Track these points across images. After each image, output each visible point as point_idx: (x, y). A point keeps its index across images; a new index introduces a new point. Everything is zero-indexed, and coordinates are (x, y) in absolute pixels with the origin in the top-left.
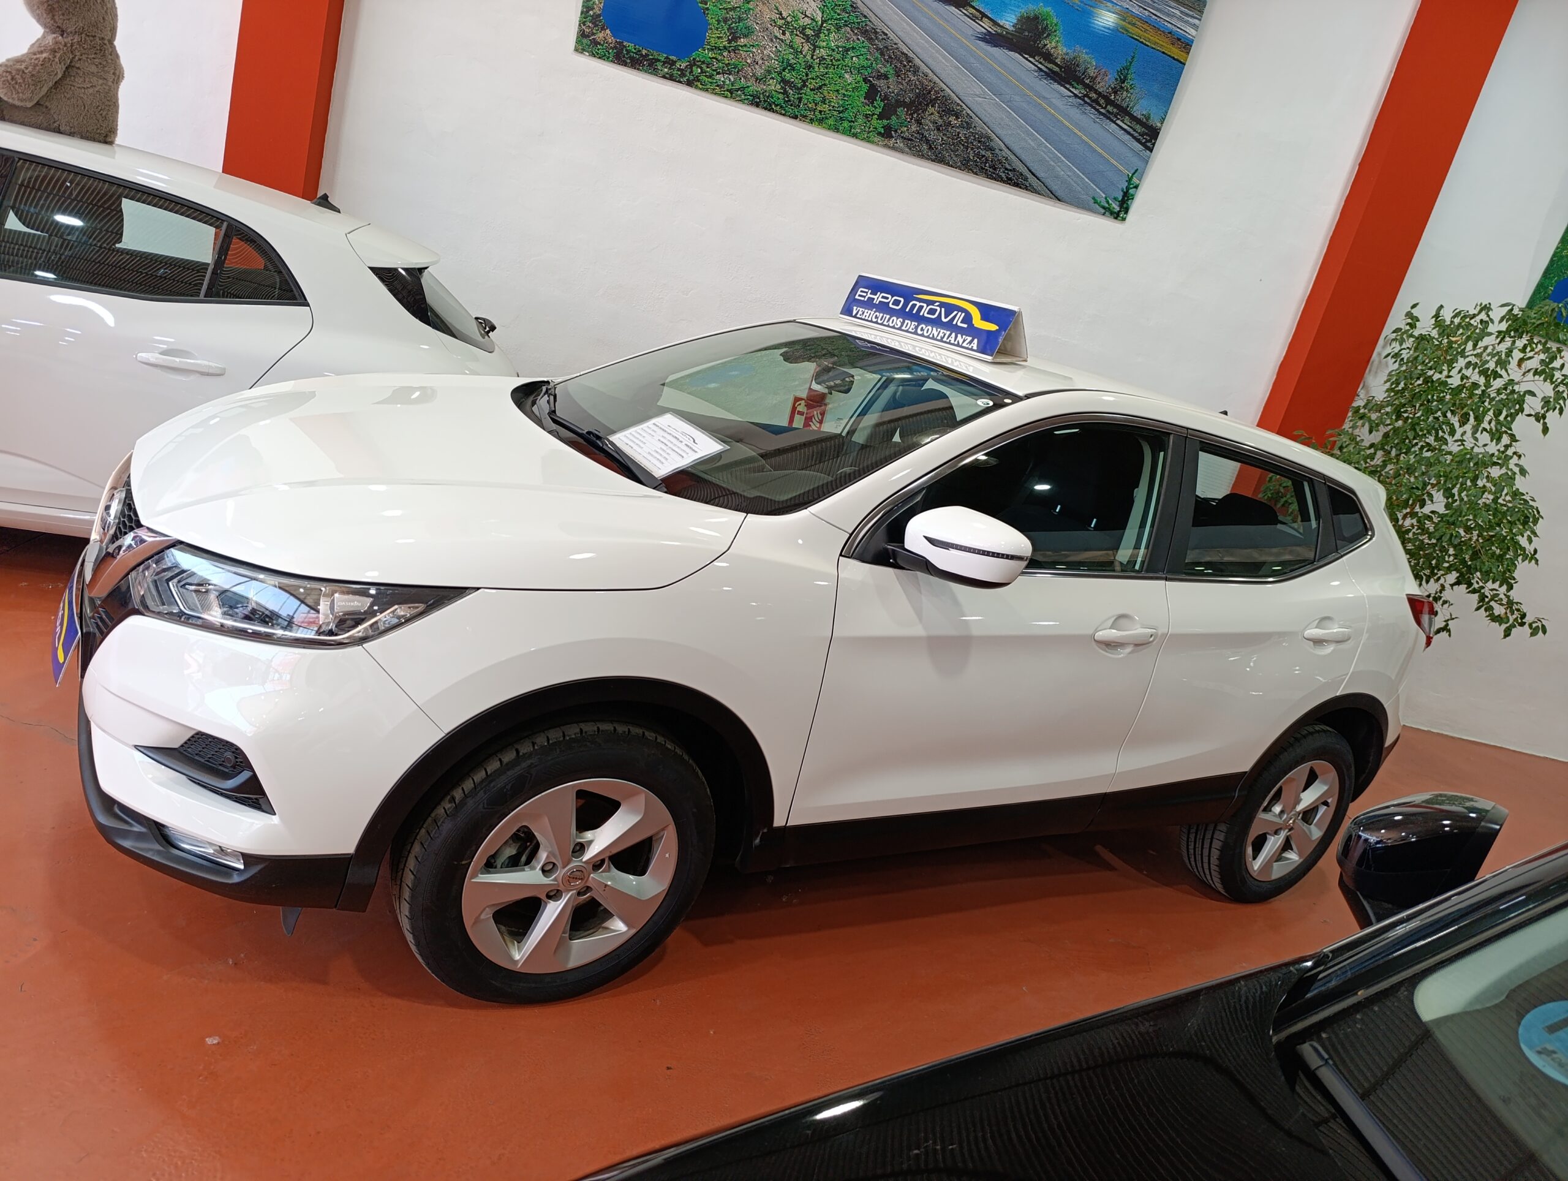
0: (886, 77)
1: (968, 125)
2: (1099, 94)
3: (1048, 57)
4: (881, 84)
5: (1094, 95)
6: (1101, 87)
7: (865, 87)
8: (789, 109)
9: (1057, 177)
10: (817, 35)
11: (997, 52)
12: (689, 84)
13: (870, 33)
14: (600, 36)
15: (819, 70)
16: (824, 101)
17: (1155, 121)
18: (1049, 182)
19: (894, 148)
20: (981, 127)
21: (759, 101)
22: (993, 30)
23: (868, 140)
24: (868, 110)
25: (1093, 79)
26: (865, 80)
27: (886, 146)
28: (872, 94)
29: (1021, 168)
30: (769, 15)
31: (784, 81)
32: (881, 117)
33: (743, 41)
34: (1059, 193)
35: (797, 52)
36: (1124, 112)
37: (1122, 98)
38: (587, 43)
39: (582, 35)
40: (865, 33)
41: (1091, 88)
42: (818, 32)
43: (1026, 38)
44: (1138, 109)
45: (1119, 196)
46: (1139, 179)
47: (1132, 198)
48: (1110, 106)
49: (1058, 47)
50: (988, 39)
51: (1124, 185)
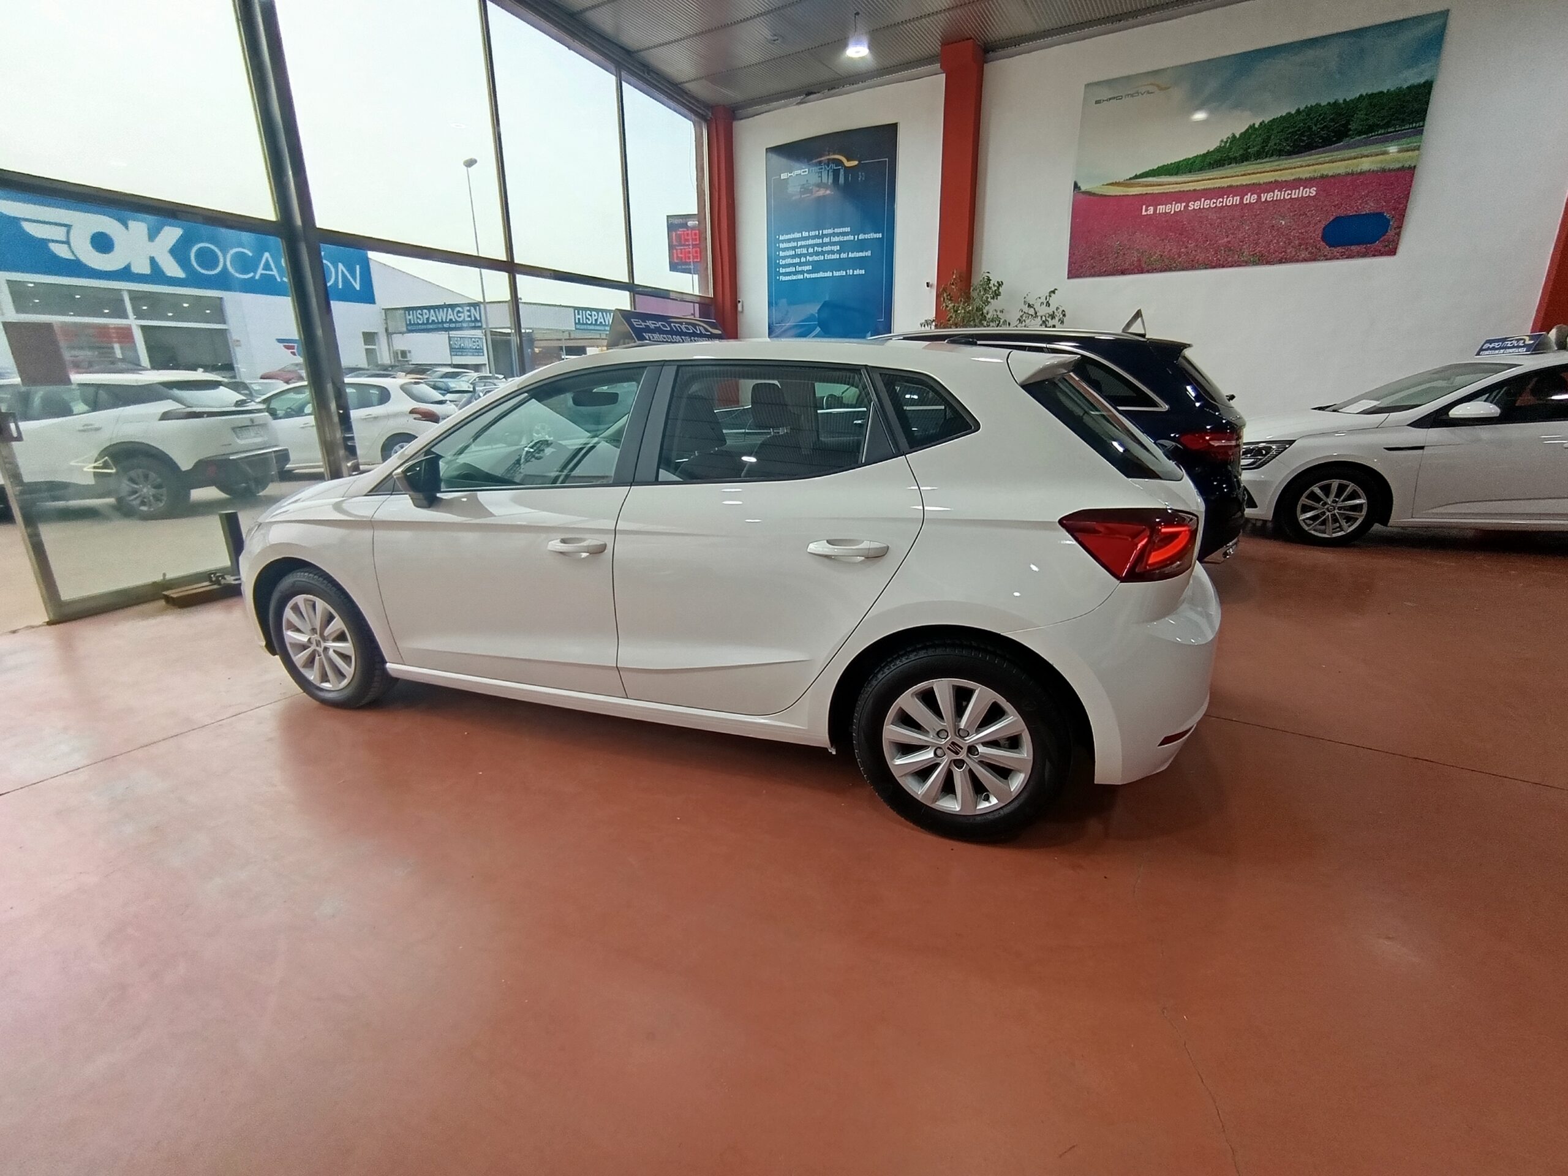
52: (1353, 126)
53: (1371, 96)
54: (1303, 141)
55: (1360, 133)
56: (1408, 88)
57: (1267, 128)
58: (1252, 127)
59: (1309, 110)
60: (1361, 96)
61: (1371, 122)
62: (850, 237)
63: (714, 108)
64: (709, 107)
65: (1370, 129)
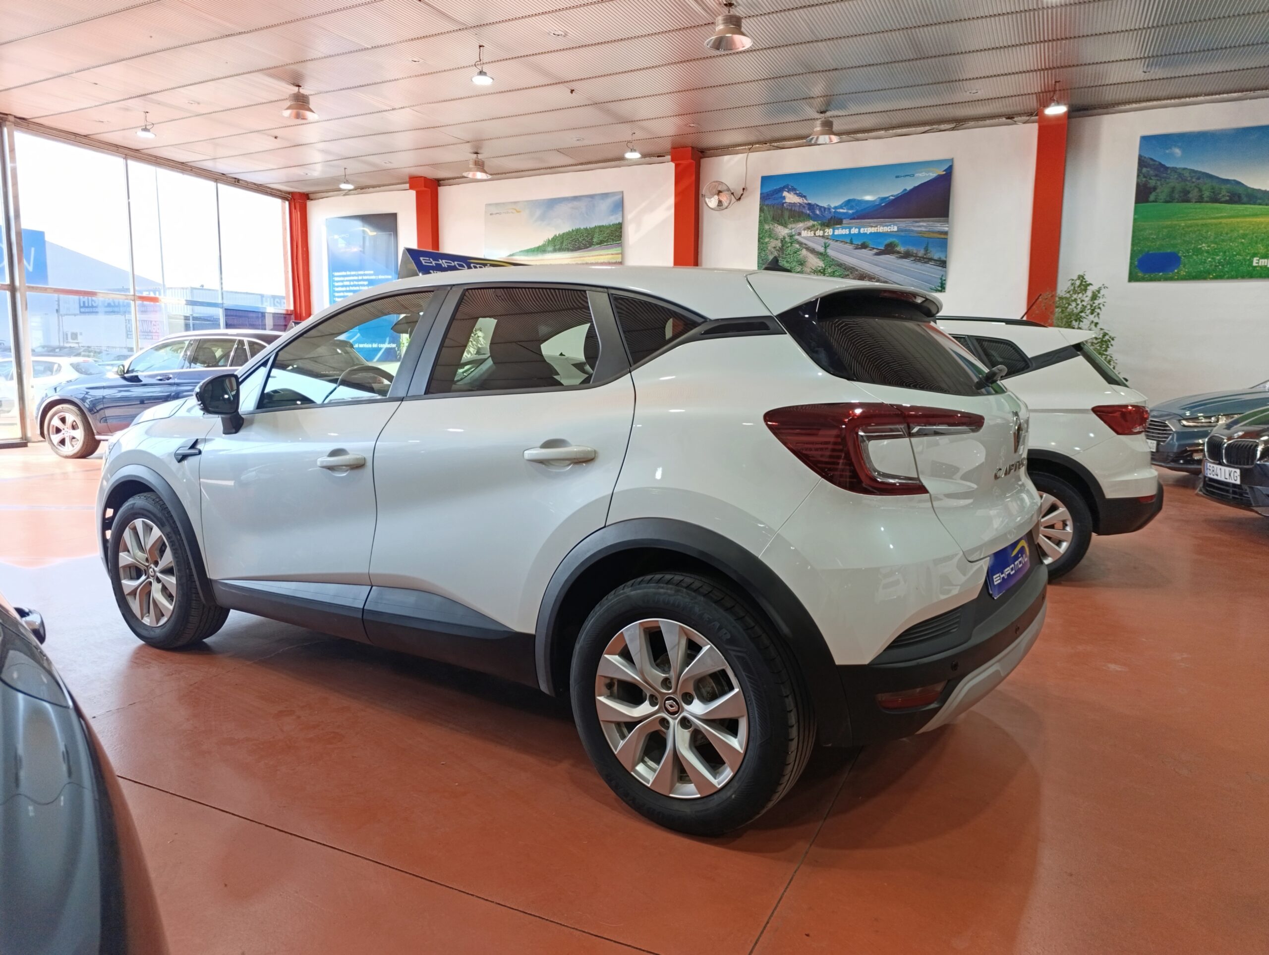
1: (879, 280)
2: (920, 257)
3: (898, 252)
6: (920, 255)
11: (881, 257)
13: (840, 265)
20: (883, 280)
22: (878, 251)
25: (916, 254)
30: (809, 270)
36: (931, 259)
37: (929, 256)
40: (838, 265)
41: (916, 256)
42: (824, 270)
43: (889, 249)
44: (936, 257)
45: (940, 285)
46: (946, 277)
47: (945, 284)
48: (926, 260)
49: (901, 248)
50: (877, 254)
51: (940, 281)
52: (595, 240)
53: (600, 227)
54: (576, 245)
55: (598, 244)
56: (613, 225)
57: (562, 236)
58: (555, 236)
59: (577, 230)
60: (596, 226)
61: (601, 239)
62: (373, 277)
63: (292, 194)
64: (289, 193)
65: (600, 243)
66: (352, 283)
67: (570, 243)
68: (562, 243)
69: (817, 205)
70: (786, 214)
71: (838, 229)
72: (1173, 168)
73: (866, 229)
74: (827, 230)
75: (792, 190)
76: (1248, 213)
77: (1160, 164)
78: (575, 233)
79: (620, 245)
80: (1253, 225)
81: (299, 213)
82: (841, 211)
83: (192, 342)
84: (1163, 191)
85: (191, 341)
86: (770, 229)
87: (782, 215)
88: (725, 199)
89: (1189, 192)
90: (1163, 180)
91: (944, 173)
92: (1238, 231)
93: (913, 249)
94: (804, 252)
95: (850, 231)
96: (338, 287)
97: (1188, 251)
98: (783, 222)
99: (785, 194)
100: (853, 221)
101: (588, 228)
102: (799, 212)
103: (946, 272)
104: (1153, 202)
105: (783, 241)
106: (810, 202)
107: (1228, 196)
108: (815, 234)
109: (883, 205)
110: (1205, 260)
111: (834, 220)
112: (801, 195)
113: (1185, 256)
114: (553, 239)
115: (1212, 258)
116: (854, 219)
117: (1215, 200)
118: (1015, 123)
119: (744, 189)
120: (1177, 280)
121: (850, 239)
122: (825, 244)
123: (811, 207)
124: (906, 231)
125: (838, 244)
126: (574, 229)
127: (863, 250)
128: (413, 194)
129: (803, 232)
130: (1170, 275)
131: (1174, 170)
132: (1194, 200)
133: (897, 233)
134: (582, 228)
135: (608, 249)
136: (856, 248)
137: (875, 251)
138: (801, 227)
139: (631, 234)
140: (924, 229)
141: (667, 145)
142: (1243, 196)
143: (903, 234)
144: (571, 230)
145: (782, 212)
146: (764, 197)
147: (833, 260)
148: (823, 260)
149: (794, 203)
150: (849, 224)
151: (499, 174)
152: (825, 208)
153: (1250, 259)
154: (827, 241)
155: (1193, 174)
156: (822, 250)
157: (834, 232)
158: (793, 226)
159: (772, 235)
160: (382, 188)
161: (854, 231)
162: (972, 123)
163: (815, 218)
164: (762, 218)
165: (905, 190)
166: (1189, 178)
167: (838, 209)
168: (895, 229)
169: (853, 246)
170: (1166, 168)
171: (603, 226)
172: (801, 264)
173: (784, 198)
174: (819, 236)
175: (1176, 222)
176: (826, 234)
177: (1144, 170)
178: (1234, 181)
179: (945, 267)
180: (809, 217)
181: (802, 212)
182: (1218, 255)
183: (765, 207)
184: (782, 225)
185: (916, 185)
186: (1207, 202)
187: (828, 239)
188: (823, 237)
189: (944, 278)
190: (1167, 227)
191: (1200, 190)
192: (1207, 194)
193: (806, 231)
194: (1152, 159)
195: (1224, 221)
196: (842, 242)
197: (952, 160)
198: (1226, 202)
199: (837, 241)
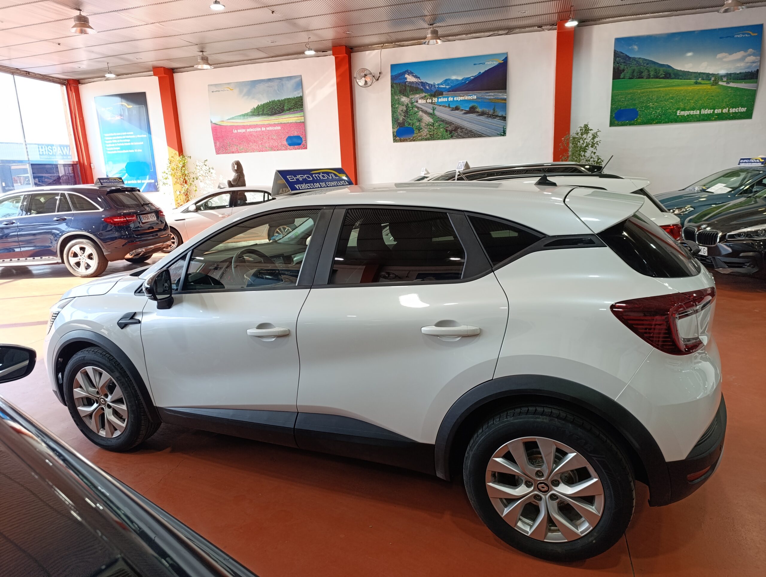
0: (448, 127)
1: (466, 130)
2: (491, 115)
3: (478, 112)
4: (448, 128)
5: (489, 115)
6: (490, 113)
7: (445, 130)
8: (433, 139)
9: (488, 133)
10: (433, 125)
11: (468, 115)
12: (414, 141)
13: (443, 121)
14: (397, 139)
15: (436, 130)
16: (438, 135)
17: (504, 115)
18: (487, 134)
19: (454, 139)
20: (469, 129)
21: (426, 140)
22: (465, 112)
23: (449, 139)
24: (447, 134)
25: (488, 113)
26: (445, 129)
27: (453, 139)
28: (447, 131)
29: (480, 134)
30: (424, 125)
31: (430, 135)
32: (449, 134)
33: (421, 131)
34: (490, 135)
35: (431, 129)
36: (497, 116)
37: (496, 114)
38: (395, 141)
39: (394, 140)
40: (442, 121)
41: (488, 114)
42: (433, 124)
43: (472, 110)
44: (500, 114)
45: (503, 131)
46: (506, 127)
47: (506, 131)
48: (494, 116)
49: (479, 110)
50: (465, 113)
51: (503, 129)
52: (285, 108)
53: (288, 99)
54: (273, 111)
55: (287, 110)
56: (297, 97)
57: (263, 106)
58: (258, 105)
59: (273, 102)
60: (285, 99)
61: (289, 107)
62: (134, 137)
63: (68, 80)
64: (65, 80)
65: (290, 109)
66: (118, 141)
67: (269, 110)
68: (263, 110)
69: (427, 83)
70: (408, 89)
71: (440, 98)
72: (633, 57)
73: (457, 98)
74: (434, 99)
75: (410, 73)
76: (674, 84)
77: (626, 55)
78: (271, 103)
79: (302, 111)
80: (677, 91)
81: (74, 94)
82: (442, 86)
83: (26, 197)
84: (628, 72)
85: (25, 195)
86: (398, 98)
87: (405, 89)
88: (368, 79)
89: (642, 72)
90: (628, 65)
91: (503, 62)
92: (669, 95)
93: (486, 110)
94: (421, 113)
95: (448, 99)
96: (108, 144)
97: (642, 107)
98: (406, 94)
99: (406, 76)
100: (450, 93)
101: (280, 100)
102: (416, 88)
103: (506, 123)
104: (623, 78)
105: (407, 106)
106: (422, 81)
107: (664, 74)
108: (426, 101)
109: (467, 82)
110: (651, 112)
111: (438, 93)
112: (416, 77)
113: (640, 111)
114: (257, 107)
115: (655, 112)
116: (450, 91)
117: (657, 77)
118: (543, 30)
119: (380, 73)
120: (636, 125)
121: (448, 105)
122: (433, 107)
123: (423, 84)
124: (482, 98)
125: (441, 107)
126: (271, 101)
127: (457, 111)
128: (156, 79)
129: (419, 100)
130: (633, 122)
131: (634, 59)
132: (645, 77)
133: (476, 100)
134: (276, 100)
135: (294, 113)
136: (452, 110)
137: (464, 111)
138: (417, 97)
139: (309, 103)
140: (492, 97)
141: (329, 44)
142: (672, 74)
143: (480, 100)
144: (269, 102)
145: (405, 88)
146: (393, 78)
147: (439, 118)
148: (433, 118)
149: (413, 82)
150: (447, 95)
151: (217, 65)
152: (432, 85)
153: (675, 111)
154: (434, 106)
155: (645, 62)
156: (431, 111)
157: (438, 100)
158: (413, 96)
159: (400, 103)
160: (133, 75)
161: (451, 99)
162: (518, 30)
163: (426, 91)
164: (393, 92)
165: (480, 73)
166: (642, 64)
167: (440, 85)
168: (475, 97)
169: (450, 108)
170: (630, 58)
171: (290, 98)
172: (419, 121)
173: (406, 78)
174: (429, 103)
175: (636, 91)
176: (433, 101)
177: (617, 59)
178: (667, 65)
179: (506, 121)
180: (422, 91)
181: (418, 88)
182: (658, 110)
183: (394, 85)
184: (406, 96)
185: (486, 70)
186: (652, 78)
187: (435, 104)
188: (432, 103)
189: (505, 127)
190: (630, 93)
191: (649, 71)
192: (652, 73)
193: (421, 100)
194: (621, 53)
195: (661, 89)
196: (443, 106)
197: (507, 53)
198: (663, 78)
199: (440, 106)
